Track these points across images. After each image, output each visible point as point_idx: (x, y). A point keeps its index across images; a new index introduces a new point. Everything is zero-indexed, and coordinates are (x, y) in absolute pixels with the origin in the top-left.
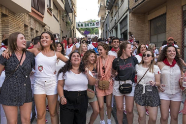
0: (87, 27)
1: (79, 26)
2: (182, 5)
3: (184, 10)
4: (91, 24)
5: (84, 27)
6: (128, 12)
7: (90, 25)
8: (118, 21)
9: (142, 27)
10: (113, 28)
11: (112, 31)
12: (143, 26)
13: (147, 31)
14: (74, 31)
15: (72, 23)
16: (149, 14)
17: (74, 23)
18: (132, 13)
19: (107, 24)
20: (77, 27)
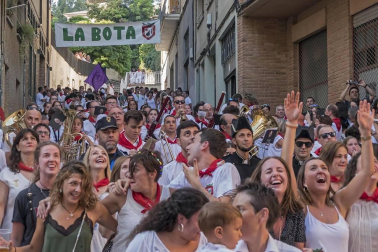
0: (103, 42)
1: (67, 38)
2: (352, 13)
3: (355, 26)
4: (119, 29)
5: (88, 43)
6: (235, 14)
7: (114, 32)
8: (217, 32)
9: (279, 61)
10: (203, 54)
11: (203, 65)
12: (283, 57)
13: (292, 75)
14: (42, 58)
15: (36, 25)
16: (295, 23)
17: (44, 25)
18: (246, 17)
19: (187, 34)
20: (61, 43)
